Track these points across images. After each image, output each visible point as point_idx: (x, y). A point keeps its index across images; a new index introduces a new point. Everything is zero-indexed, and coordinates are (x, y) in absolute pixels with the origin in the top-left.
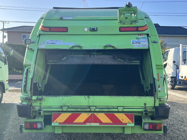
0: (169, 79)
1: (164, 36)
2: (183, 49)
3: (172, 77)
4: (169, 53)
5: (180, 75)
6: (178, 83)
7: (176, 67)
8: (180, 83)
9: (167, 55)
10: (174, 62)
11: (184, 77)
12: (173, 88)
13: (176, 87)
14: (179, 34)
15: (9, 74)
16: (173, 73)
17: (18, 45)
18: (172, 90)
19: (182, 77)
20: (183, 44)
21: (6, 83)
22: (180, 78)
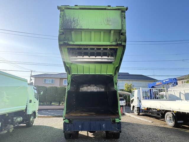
0: (136, 109)
1: (132, 80)
2: (142, 90)
3: (137, 108)
4: (135, 92)
5: (142, 106)
6: (141, 111)
7: (139, 101)
8: (142, 111)
9: (134, 93)
10: (138, 98)
11: (144, 108)
12: (139, 115)
13: (141, 114)
14: (141, 79)
15: (39, 105)
16: (137, 105)
17: (42, 87)
18: (138, 116)
19: (143, 107)
20: (142, 88)
21: (37, 112)
22: (142, 108)
